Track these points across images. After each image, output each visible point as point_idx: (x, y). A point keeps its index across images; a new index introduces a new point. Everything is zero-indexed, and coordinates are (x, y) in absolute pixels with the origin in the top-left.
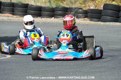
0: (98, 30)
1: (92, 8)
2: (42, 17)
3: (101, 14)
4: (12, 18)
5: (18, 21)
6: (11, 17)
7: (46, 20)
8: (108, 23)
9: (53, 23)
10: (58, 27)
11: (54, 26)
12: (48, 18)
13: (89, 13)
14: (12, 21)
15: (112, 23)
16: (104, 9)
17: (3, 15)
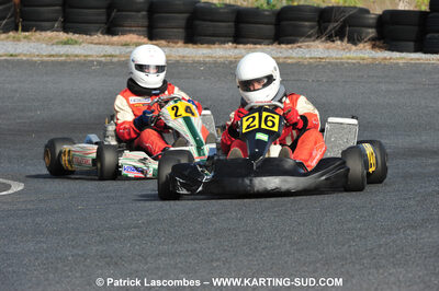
16: (432, 11)
17: (115, 38)
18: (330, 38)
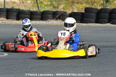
0: (81, 30)
1: (75, 11)
4: (6, 22)
5: (11, 24)
6: (5, 20)
7: (35, 22)
8: (90, 24)
9: (41, 25)
10: (46, 28)
11: (43, 28)
12: (37, 20)
15: (93, 24)
16: (85, 12)
18: (57, 19)
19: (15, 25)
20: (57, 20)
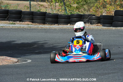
0: (110, 34)
1: (104, 14)
2: (58, 24)
3: (113, 19)
4: (32, 26)
5: (37, 28)
6: (31, 24)
7: (62, 26)
8: (119, 28)
9: (69, 29)
11: (70, 32)
12: (65, 24)
13: (102, 19)
14: (32, 28)
16: (115, 15)
17: (23, 23)
19: (40, 29)
20: (86, 24)
